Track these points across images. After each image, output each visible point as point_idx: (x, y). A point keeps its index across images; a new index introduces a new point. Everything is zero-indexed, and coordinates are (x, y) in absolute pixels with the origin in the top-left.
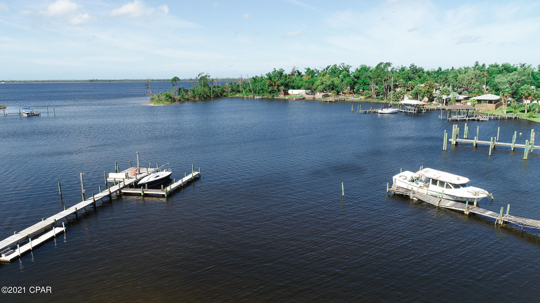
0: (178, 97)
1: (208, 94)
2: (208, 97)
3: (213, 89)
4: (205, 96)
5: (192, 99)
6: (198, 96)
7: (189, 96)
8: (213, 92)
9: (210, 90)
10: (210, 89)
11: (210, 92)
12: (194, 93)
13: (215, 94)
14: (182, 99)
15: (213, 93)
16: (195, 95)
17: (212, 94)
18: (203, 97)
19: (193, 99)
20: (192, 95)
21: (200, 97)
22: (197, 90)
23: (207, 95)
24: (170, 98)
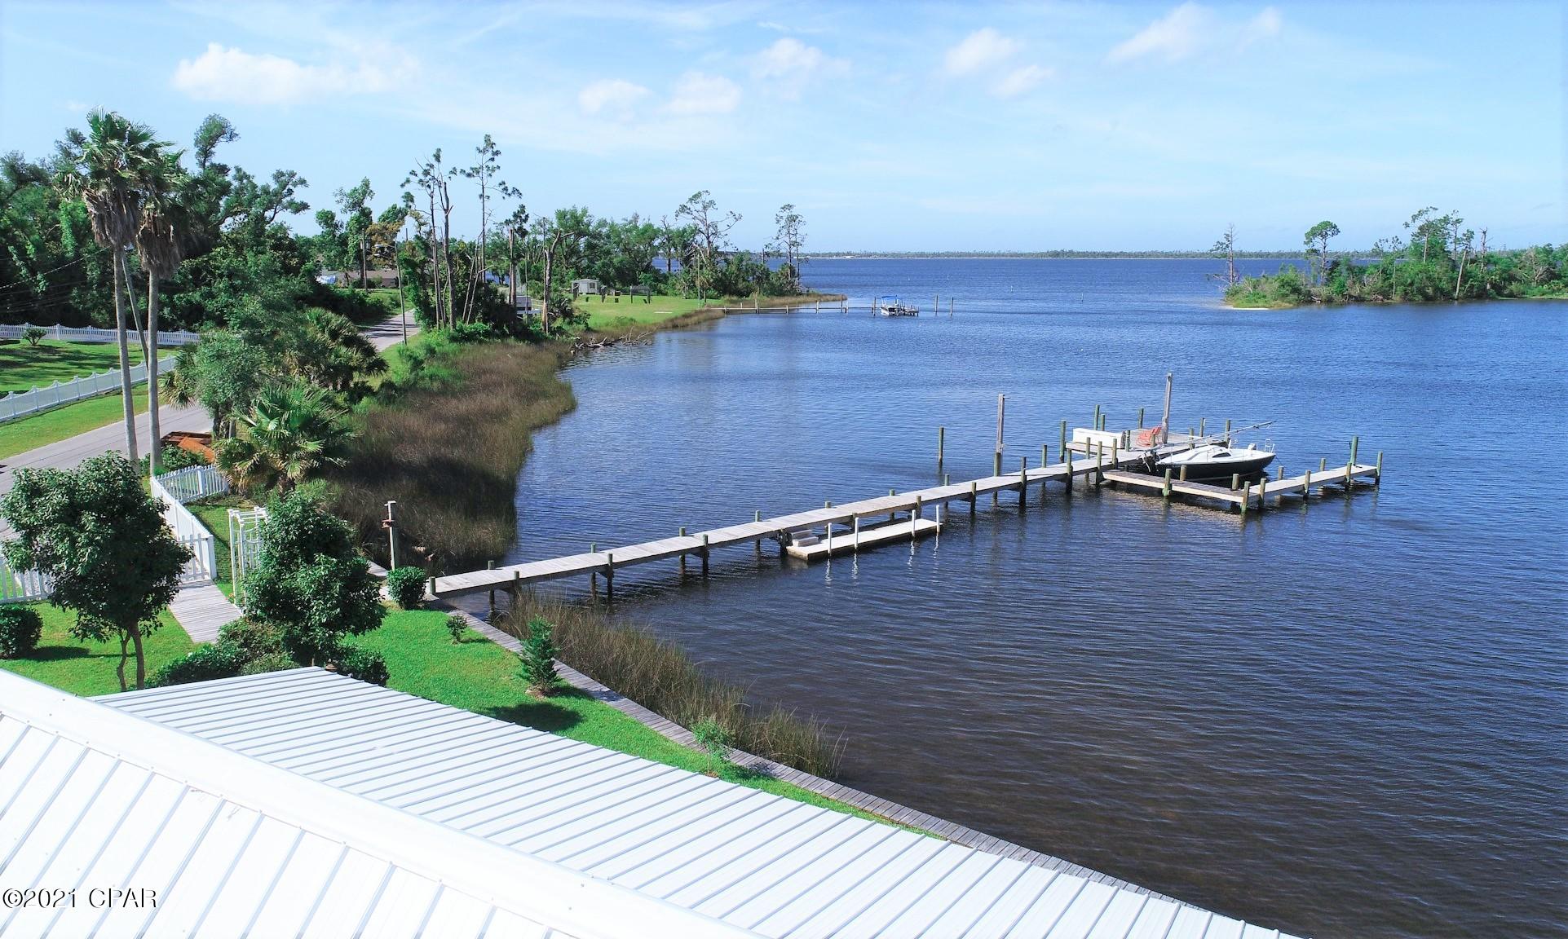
0: (1322, 291)
1: (1444, 285)
2: (1442, 293)
3: (1464, 267)
4: (1430, 291)
5: (1377, 299)
6: (1400, 289)
7: (1366, 289)
8: (1466, 276)
9: (1453, 270)
10: (1454, 267)
11: (1453, 280)
12: (1388, 279)
13: (1472, 286)
14: (1338, 298)
15: (1464, 280)
16: (1391, 286)
17: (1461, 286)
18: (1421, 294)
19: (1381, 297)
20: (1380, 284)
21: (1407, 294)
22: (1400, 270)
23: (1437, 289)
24: (1296, 290)
